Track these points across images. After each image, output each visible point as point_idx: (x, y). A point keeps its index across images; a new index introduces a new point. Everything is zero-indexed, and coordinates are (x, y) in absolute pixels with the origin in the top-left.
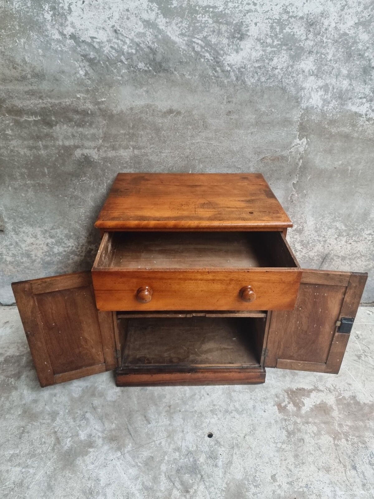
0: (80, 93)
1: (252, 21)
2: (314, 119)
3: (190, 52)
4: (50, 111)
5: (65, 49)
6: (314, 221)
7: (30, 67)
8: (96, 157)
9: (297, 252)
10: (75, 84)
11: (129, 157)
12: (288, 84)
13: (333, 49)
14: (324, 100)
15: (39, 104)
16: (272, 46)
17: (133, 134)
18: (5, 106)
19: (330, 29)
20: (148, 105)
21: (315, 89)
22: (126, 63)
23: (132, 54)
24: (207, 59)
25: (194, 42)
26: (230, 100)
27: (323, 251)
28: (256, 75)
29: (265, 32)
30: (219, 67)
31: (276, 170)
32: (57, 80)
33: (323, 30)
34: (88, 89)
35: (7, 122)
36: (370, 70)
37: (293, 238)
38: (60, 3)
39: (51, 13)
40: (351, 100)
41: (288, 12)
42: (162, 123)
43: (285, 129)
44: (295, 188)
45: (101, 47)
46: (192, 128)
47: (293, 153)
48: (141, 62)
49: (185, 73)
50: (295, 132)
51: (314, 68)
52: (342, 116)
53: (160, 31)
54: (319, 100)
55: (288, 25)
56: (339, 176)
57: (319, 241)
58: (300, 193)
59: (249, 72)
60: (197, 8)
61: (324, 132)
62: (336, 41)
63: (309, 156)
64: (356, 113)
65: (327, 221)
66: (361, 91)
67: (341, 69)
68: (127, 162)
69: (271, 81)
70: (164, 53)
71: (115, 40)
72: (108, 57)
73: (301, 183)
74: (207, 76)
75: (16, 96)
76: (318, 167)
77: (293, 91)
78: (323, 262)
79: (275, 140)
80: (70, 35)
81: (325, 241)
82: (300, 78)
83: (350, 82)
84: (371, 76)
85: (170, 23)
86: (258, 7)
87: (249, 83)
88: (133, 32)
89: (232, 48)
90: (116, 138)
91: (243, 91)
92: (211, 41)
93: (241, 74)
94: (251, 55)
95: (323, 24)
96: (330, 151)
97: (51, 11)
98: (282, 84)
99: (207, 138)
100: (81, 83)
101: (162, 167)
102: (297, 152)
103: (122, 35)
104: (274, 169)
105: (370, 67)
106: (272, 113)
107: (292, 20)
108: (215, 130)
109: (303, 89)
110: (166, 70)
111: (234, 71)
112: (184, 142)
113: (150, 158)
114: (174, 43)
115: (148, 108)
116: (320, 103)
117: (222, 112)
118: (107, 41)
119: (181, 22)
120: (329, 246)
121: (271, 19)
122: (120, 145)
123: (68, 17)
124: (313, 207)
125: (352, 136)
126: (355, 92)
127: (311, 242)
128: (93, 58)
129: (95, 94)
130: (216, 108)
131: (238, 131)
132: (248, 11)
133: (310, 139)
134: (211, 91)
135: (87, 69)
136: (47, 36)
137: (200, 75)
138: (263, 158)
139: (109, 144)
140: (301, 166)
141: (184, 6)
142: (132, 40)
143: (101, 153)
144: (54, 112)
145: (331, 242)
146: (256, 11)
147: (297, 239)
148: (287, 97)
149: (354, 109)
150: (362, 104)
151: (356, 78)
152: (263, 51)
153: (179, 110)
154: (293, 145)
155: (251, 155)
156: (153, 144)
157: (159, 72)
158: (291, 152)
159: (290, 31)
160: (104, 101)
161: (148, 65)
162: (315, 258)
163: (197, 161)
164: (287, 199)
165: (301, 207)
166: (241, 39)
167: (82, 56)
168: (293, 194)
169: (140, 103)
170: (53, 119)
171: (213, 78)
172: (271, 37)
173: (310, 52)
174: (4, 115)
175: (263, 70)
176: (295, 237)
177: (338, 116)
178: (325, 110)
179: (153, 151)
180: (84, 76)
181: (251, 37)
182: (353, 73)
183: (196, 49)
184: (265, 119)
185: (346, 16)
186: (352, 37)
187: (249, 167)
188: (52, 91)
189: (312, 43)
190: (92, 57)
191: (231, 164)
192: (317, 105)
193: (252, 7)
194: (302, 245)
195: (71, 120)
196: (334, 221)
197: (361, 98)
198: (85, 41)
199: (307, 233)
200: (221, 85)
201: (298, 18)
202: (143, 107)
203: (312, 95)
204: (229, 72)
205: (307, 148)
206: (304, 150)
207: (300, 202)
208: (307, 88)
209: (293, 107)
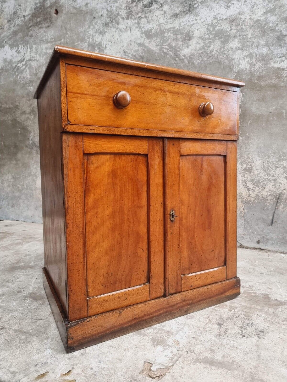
1: (195, 29)
2: (245, 78)
3: (161, 54)
6: (261, 161)
9: (250, 191)
12: (222, 59)
13: (251, 31)
14: (251, 64)
16: (209, 39)
19: (246, 20)
21: (242, 58)
24: (171, 55)
25: (163, 48)
27: (275, 190)
28: (200, 57)
29: (204, 33)
30: (177, 58)
33: (242, 22)
36: (283, 38)
37: (244, 177)
38: (102, 45)
40: (272, 60)
41: (217, 18)
51: (239, 45)
52: (268, 72)
53: (146, 47)
54: (247, 64)
55: (218, 25)
56: (276, 119)
57: (269, 180)
58: (243, 136)
59: (196, 57)
60: (165, 31)
61: (255, 86)
62: (252, 26)
63: (246, 106)
64: (279, 68)
65: (273, 159)
66: (279, 53)
67: (260, 42)
69: (211, 59)
70: (147, 57)
71: (124, 56)
73: (243, 127)
74: (171, 64)
76: (255, 114)
77: (226, 62)
78: (277, 202)
81: (275, 180)
82: (230, 53)
83: (268, 48)
84: (285, 41)
85: (151, 41)
86: (198, 21)
87: (196, 63)
88: (133, 51)
89: (185, 46)
91: (193, 68)
92: (172, 45)
93: (191, 59)
94: (196, 47)
95: (241, 18)
96: (263, 100)
98: (218, 59)
103: (128, 53)
105: (282, 35)
107: (219, 22)
109: (234, 59)
111: (186, 58)
114: (153, 51)
116: (248, 67)
119: (157, 39)
120: (280, 185)
121: (207, 25)
123: (105, 51)
124: (257, 148)
125: (279, 85)
126: (274, 54)
127: (262, 181)
132: (193, 25)
133: (245, 93)
140: (240, 114)
141: (158, 31)
142: (132, 55)
145: (281, 181)
146: (197, 23)
147: (247, 177)
148: (222, 67)
149: (276, 65)
150: (282, 61)
151: (273, 45)
152: (203, 43)
159: (219, 28)
162: (269, 198)
165: (246, 148)
166: (190, 40)
171: (174, 64)
172: (208, 34)
173: (235, 37)
175: (205, 53)
176: (246, 176)
177: (264, 72)
178: (253, 70)
181: (195, 37)
182: (269, 42)
183: (164, 51)
185: (257, 10)
186: (264, 21)
189: (235, 31)
192: (246, 68)
193: (195, 22)
194: (254, 184)
196: (280, 160)
197: (280, 57)
199: (256, 172)
201: (224, 20)
203: (241, 62)
204: (183, 59)
205: (244, 100)
206: (241, 101)
207: (244, 144)
208: (236, 58)
209: (228, 73)
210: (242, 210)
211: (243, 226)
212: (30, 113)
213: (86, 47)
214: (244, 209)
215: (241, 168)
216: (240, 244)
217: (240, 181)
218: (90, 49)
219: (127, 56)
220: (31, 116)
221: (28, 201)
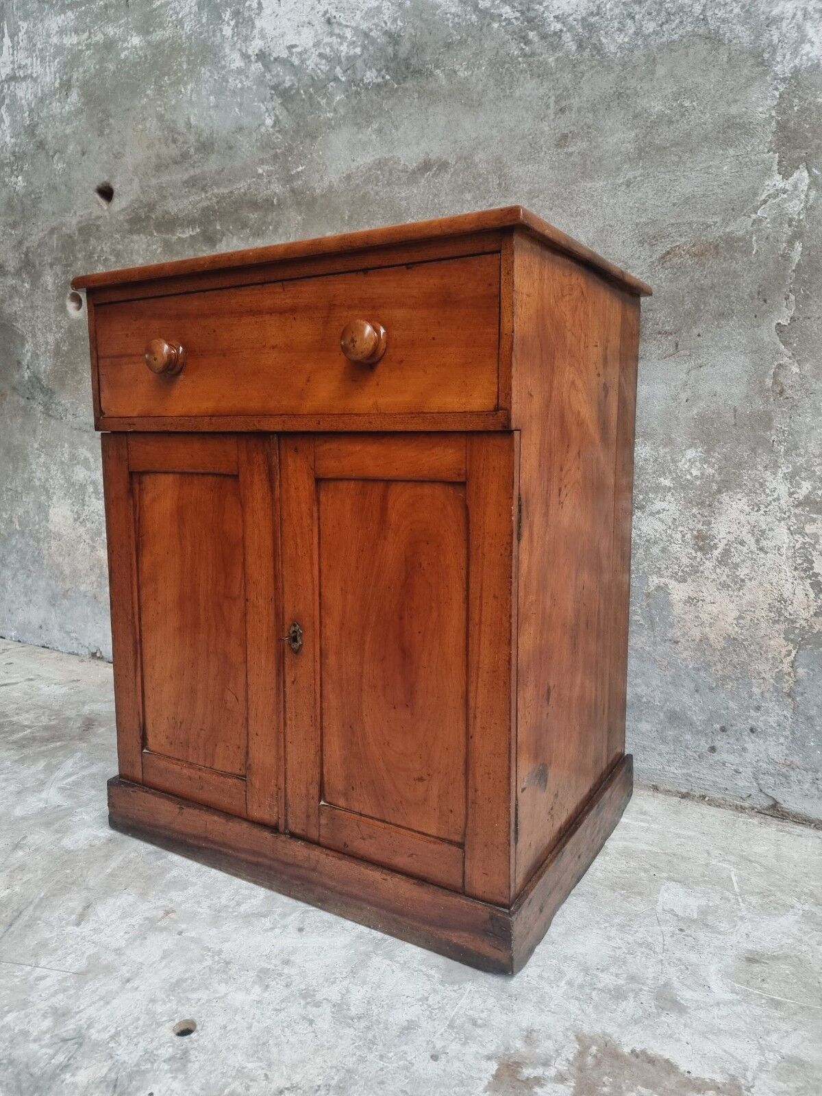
0: (263, 164)
3: (468, 17)
4: (214, 211)
5: (247, 83)
7: (196, 134)
10: (257, 148)
12: (724, 21)
15: (200, 201)
18: (153, 216)
20: (380, 162)
22: (343, 79)
23: (355, 57)
24: (506, 19)
26: (563, 104)
28: (629, 22)
30: (534, 29)
31: (713, 287)
32: (231, 148)
34: (276, 152)
35: (154, 247)
37: (801, 532)
39: (232, 23)
42: (407, 198)
43: (731, 152)
44: (785, 343)
45: (303, 61)
46: (474, 198)
47: (767, 224)
48: (370, 68)
49: (457, 67)
50: (766, 156)
58: (807, 360)
59: (611, 20)
69: (674, 26)
70: (416, 36)
71: (327, 40)
72: (313, 78)
73: (808, 323)
74: (508, 59)
75: (171, 194)
77: (743, 35)
79: (700, 191)
80: (257, 55)
87: (613, 48)
88: (358, 12)
91: (597, 72)
93: (590, 31)
97: (232, 20)
98: (707, 24)
100: (266, 144)
102: (781, 217)
103: (340, 24)
104: (706, 282)
106: (684, 112)
108: (530, 193)
109: (777, 21)
110: (418, 73)
114: (435, 7)
115: (380, 169)
117: (545, 142)
118: (314, 46)
123: (258, 23)
128: (289, 87)
129: (287, 160)
130: (530, 134)
131: (589, 185)
134: (517, 93)
135: (278, 113)
136: (224, 67)
137: (491, 64)
138: (668, 253)
140: (798, 265)
142: (356, 29)
144: (220, 213)
148: (725, 59)
153: (445, 157)
154: (763, 197)
155: (629, 250)
157: (405, 79)
158: (758, 222)
160: (302, 172)
161: (383, 72)
164: (762, 382)
165: (816, 410)
167: (273, 88)
168: (780, 366)
169: (366, 159)
170: (218, 227)
171: (520, 59)
174: (151, 235)
180: (272, 127)
183: (481, 5)
184: (666, 134)
188: (222, 171)
190: (287, 84)
195: (244, 225)
198: (279, 57)
200: (542, 73)
202: (370, 169)
203: (810, 31)
204: (558, 34)
205: (816, 200)
206: (805, 207)
207: (810, 393)
208: (790, 15)
209: (750, 81)
210: (786, 667)
211: (787, 733)
212: (18, 273)
213: (190, 13)
214: (793, 662)
215: (791, 494)
216: (771, 803)
217: (783, 551)
218: (204, 20)
219: (339, 36)
220: (23, 282)
221: (28, 576)
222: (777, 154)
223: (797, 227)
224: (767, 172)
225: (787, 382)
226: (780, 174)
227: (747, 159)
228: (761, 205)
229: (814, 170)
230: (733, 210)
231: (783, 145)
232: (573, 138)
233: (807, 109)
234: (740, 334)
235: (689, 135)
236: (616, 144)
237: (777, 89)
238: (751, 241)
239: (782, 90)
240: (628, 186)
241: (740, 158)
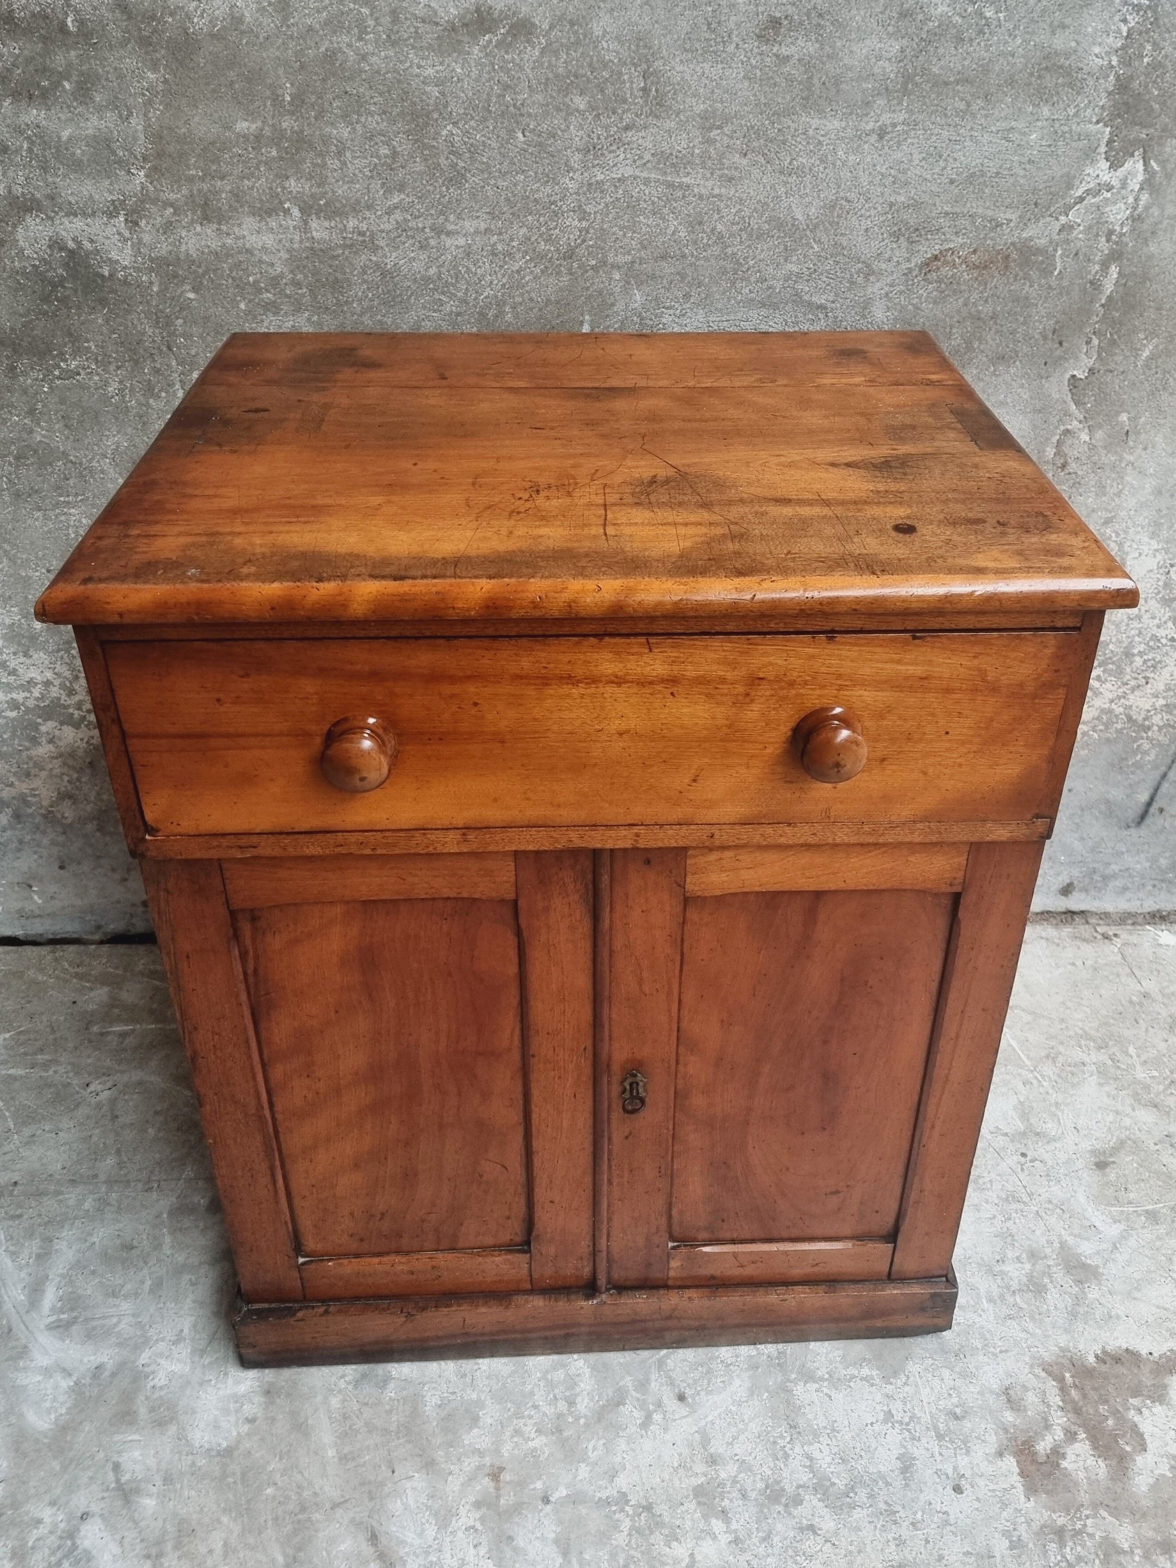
8: (123, 256)
11: (284, 255)
17: (301, 141)
31: (994, 317)
42: (439, 82)
43: (1046, 111)
44: (1077, 403)
46: (592, 108)
47: (1078, 233)
50: (1092, 128)
58: (1100, 426)
68: (275, 282)
73: (1109, 377)
79: (992, 167)
90: (216, 160)
99: (662, 157)
101: (450, 306)
102: (1099, 226)
104: (986, 309)
106: (983, 26)
108: (704, 116)
112: (550, 179)
113: (391, 259)
117: (738, 25)
122: (237, 195)
124: (1159, 492)
127: (1142, 647)
131: (815, 123)
133: (1163, 163)
138: (936, 258)
139: (185, 191)
140: (1110, 298)
143: (146, 238)
153: (524, 10)
154: (1079, 193)
155: (875, 244)
156: (401, 188)
158: (1067, 228)
162: (1157, 720)
163: (617, 276)
165: (1102, 489)
168: (1067, 431)
179: (402, 228)
184: (950, 59)
187: (866, 305)
191: (778, 286)
205: (1147, 208)
206: (1132, 216)
207: (1098, 467)
222: (1109, 129)
223: (1117, 243)
224: (1089, 155)
225: (1072, 453)
226: (1107, 160)
227: (1066, 129)
228: (1076, 203)
229: (1152, 162)
230: (1036, 204)
231: (1119, 116)
232: (790, 30)
233: (1161, 65)
234: (1022, 386)
235: (986, 70)
236: (867, 57)
237: (1125, 21)
238: (1054, 256)
239: (1132, 24)
240: (881, 137)
241: (1057, 125)
